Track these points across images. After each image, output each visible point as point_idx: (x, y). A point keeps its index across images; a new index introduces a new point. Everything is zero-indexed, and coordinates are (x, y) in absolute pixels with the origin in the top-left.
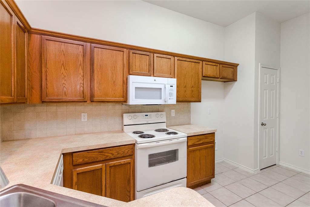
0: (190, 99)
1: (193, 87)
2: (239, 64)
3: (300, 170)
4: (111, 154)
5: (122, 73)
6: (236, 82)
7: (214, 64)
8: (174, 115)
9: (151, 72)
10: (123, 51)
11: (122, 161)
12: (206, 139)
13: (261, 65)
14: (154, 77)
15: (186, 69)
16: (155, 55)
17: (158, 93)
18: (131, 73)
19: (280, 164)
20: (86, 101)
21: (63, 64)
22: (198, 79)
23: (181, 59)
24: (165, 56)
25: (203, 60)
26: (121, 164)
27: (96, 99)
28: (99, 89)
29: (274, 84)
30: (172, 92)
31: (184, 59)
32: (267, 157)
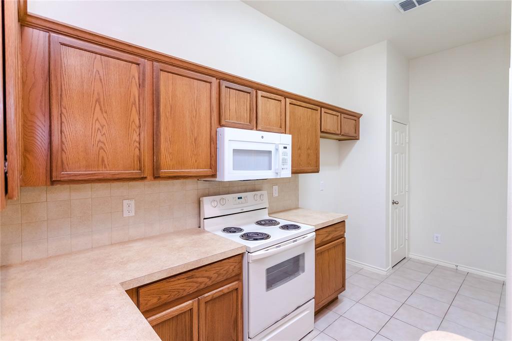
0: (306, 168)
1: (309, 149)
2: (362, 115)
3: (436, 263)
4: (208, 277)
5: (208, 121)
6: (358, 141)
7: (334, 113)
8: (277, 195)
9: (253, 122)
10: (210, 83)
11: (225, 288)
12: (336, 231)
13: (392, 117)
14: (257, 130)
15: (300, 118)
16: (260, 93)
17: (265, 159)
18: (223, 122)
19: (410, 256)
20: (146, 178)
21: (98, 101)
22: (316, 136)
23: (294, 102)
24: (273, 96)
25: (322, 106)
26: (224, 294)
27: (164, 171)
28: (170, 153)
29: (398, 145)
30: (286, 157)
31: (299, 103)
32: (397, 249)
